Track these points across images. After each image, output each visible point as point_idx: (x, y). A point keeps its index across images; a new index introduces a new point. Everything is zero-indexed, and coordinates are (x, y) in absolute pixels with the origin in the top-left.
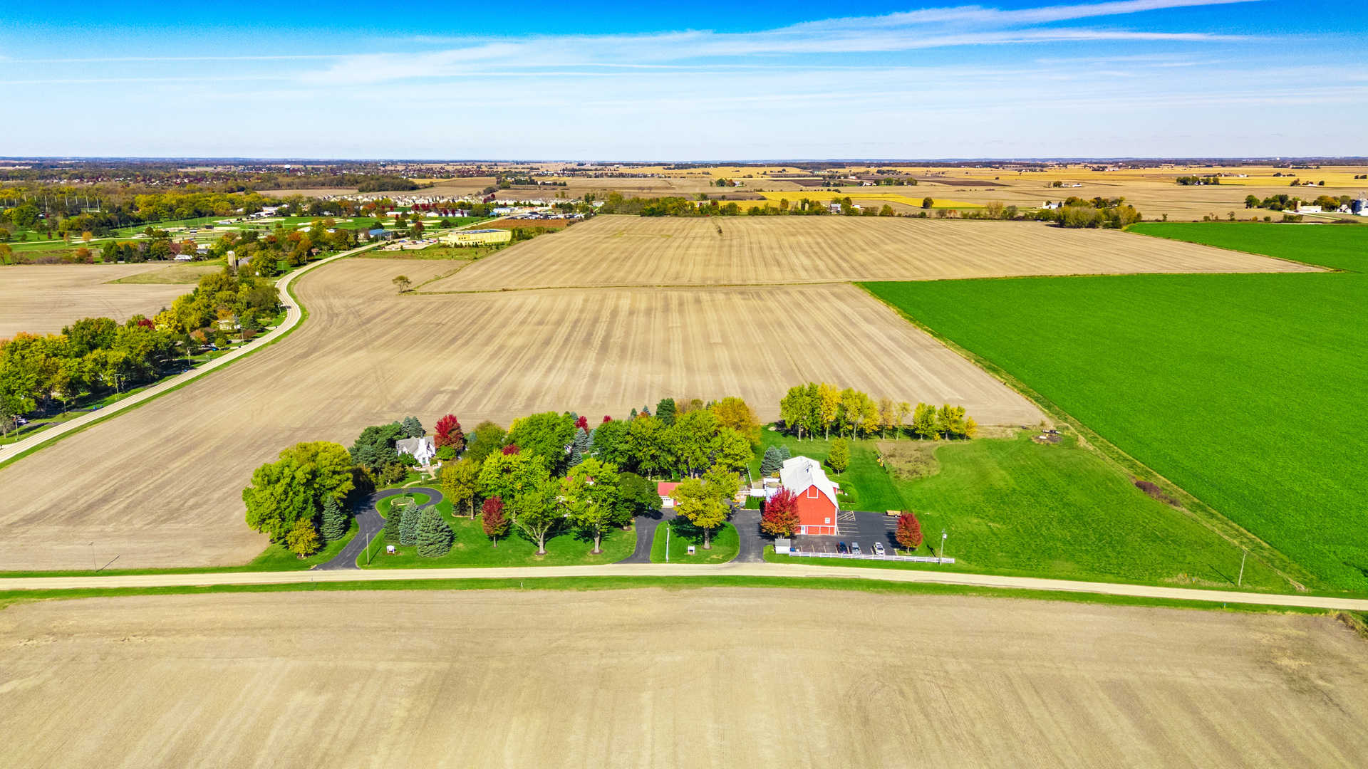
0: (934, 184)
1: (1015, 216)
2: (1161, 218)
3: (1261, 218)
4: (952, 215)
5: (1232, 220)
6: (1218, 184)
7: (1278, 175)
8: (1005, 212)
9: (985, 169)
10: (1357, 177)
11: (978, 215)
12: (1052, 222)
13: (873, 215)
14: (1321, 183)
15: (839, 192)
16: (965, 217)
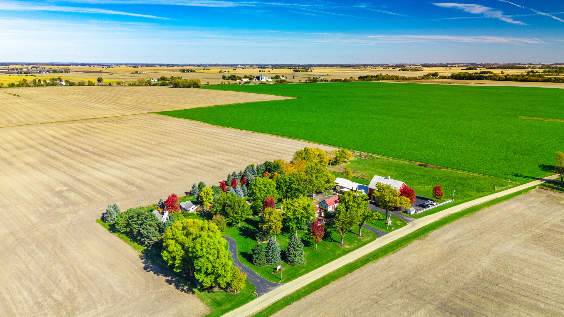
0: (79, 72)
1: (152, 84)
2: (207, 84)
3: (238, 83)
4: (124, 84)
5: (229, 84)
6: (195, 72)
7: (205, 69)
8: (146, 83)
9: (83, 67)
10: (233, 70)
11: (135, 84)
12: (172, 86)
13: (84, 85)
14: (228, 72)
15: (35, 76)
16: (130, 85)
